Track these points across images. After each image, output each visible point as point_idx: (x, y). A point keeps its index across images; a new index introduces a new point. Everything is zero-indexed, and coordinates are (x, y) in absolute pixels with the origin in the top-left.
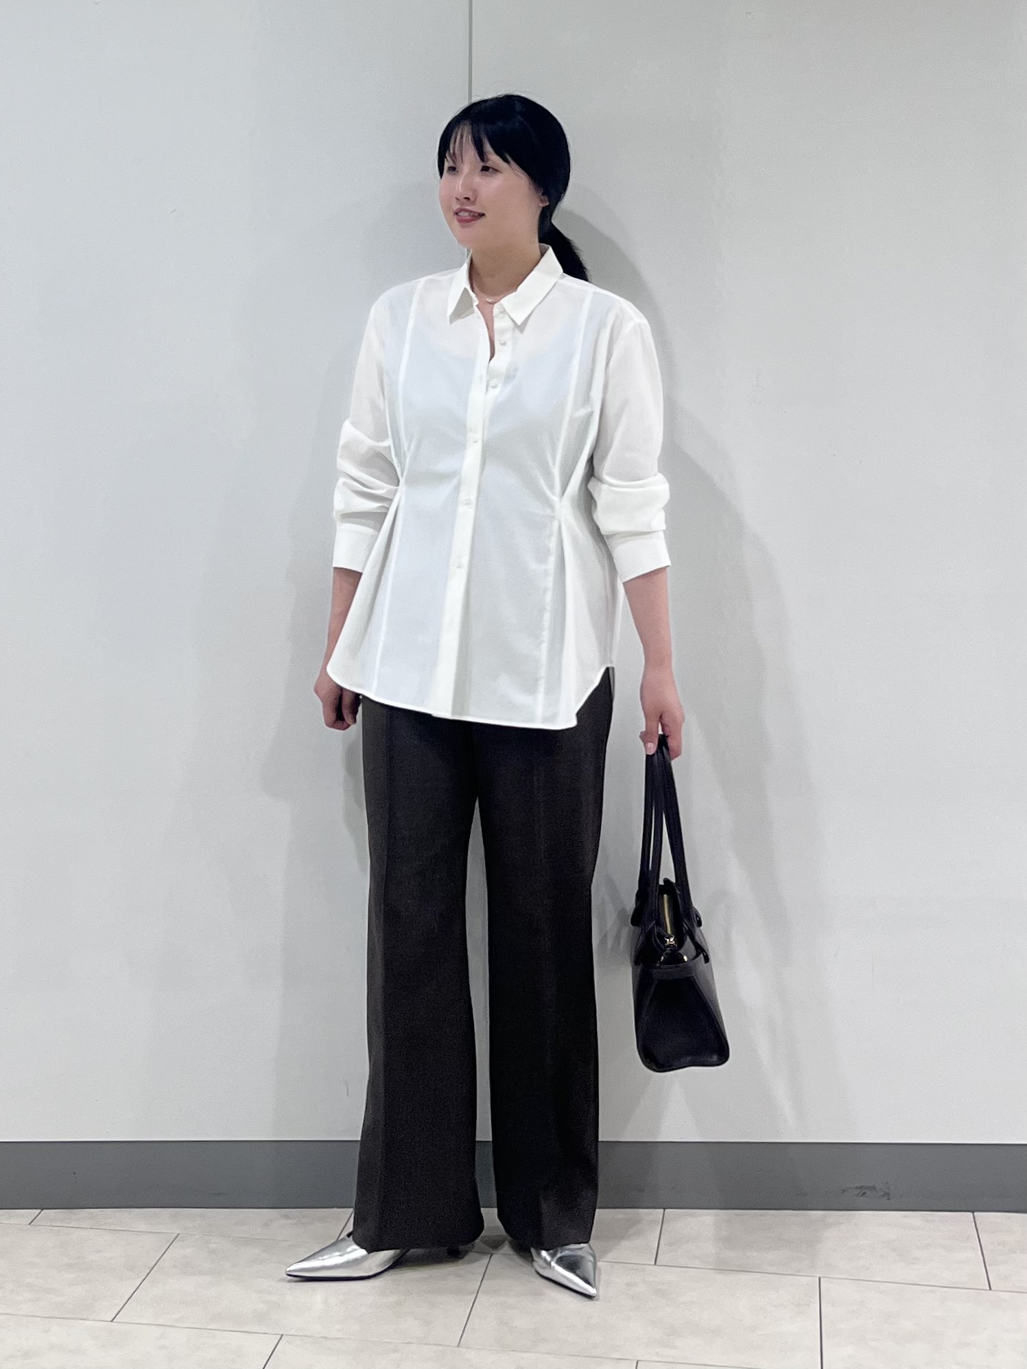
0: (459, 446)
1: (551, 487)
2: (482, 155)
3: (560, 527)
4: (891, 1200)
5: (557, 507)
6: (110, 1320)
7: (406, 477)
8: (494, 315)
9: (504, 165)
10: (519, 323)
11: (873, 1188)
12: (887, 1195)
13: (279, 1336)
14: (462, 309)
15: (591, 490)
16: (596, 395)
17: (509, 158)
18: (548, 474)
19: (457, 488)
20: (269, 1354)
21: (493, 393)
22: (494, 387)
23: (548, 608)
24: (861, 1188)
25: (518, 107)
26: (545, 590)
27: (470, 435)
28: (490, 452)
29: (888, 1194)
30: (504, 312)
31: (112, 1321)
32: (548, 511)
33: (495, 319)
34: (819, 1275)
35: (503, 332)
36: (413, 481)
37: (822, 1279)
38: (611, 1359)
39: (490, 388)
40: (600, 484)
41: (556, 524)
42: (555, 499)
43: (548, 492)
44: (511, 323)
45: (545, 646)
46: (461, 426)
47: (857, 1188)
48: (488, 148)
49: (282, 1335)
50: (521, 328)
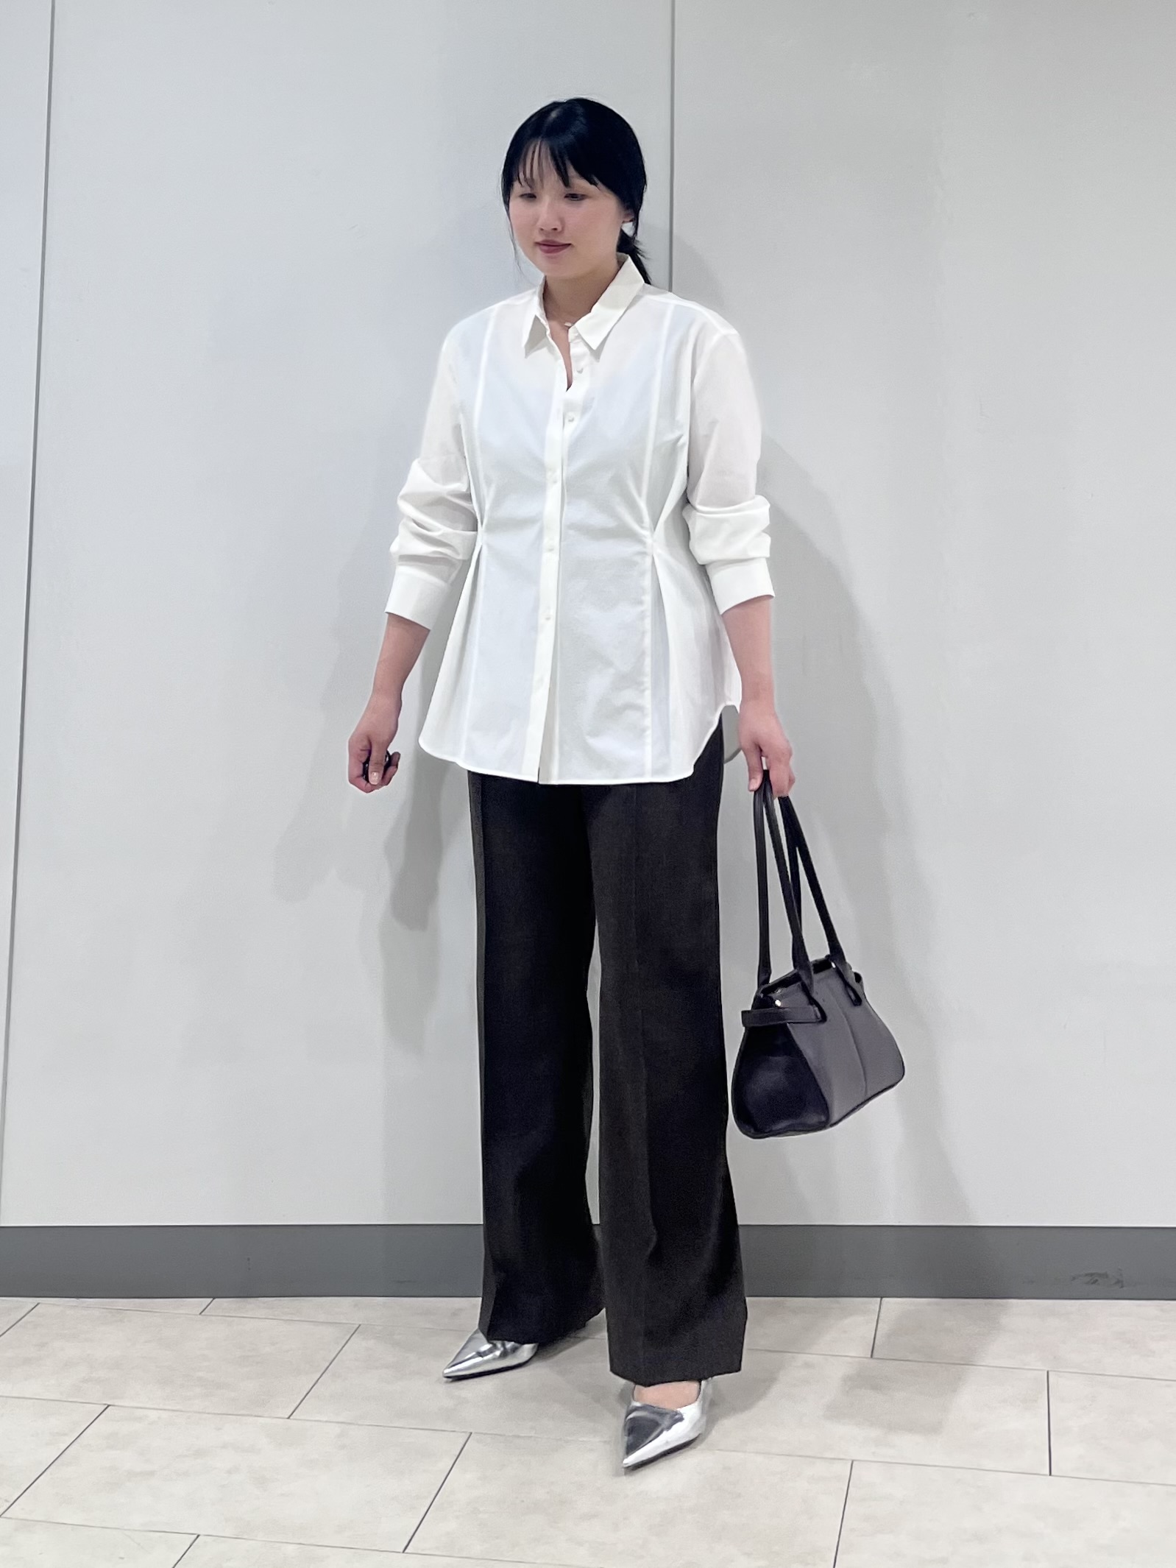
0: (538, 489)
1: (640, 520)
2: (566, 181)
3: (653, 562)
4: (1124, 1288)
5: (649, 541)
6: (287, 1417)
7: (487, 526)
8: (570, 341)
9: (592, 187)
10: (594, 348)
11: (1105, 1276)
12: (1119, 1282)
13: (468, 1434)
14: (535, 340)
15: (686, 518)
16: (683, 415)
17: (596, 179)
18: (633, 506)
19: (540, 535)
20: (457, 1453)
21: (570, 428)
22: (572, 420)
23: (649, 652)
24: (1092, 1275)
25: (580, 110)
26: (643, 633)
27: (549, 474)
28: (572, 489)
29: (1122, 1282)
30: (579, 336)
31: (289, 1418)
32: (638, 548)
33: (572, 345)
34: (1047, 1369)
35: (581, 357)
36: (494, 528)
37: (1050, 1373)
38: (826, 1458)
39: (566, 421)
40: (694, 511)
41: (648, 561)
42: (645, 533)
43: (636, 527)
44: (586, 349)
45: (648, 693)
46: (541, 467)
47: (1086, 1275)
48: (572, 172)
49: (471, 1433)
50: (596, 353)
